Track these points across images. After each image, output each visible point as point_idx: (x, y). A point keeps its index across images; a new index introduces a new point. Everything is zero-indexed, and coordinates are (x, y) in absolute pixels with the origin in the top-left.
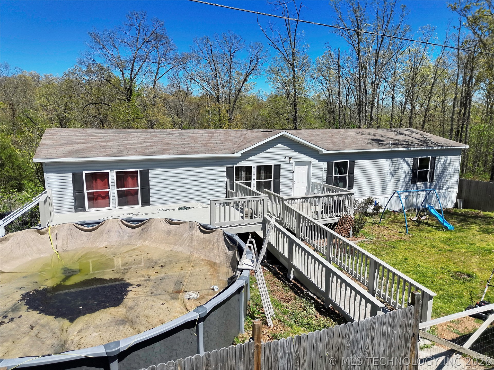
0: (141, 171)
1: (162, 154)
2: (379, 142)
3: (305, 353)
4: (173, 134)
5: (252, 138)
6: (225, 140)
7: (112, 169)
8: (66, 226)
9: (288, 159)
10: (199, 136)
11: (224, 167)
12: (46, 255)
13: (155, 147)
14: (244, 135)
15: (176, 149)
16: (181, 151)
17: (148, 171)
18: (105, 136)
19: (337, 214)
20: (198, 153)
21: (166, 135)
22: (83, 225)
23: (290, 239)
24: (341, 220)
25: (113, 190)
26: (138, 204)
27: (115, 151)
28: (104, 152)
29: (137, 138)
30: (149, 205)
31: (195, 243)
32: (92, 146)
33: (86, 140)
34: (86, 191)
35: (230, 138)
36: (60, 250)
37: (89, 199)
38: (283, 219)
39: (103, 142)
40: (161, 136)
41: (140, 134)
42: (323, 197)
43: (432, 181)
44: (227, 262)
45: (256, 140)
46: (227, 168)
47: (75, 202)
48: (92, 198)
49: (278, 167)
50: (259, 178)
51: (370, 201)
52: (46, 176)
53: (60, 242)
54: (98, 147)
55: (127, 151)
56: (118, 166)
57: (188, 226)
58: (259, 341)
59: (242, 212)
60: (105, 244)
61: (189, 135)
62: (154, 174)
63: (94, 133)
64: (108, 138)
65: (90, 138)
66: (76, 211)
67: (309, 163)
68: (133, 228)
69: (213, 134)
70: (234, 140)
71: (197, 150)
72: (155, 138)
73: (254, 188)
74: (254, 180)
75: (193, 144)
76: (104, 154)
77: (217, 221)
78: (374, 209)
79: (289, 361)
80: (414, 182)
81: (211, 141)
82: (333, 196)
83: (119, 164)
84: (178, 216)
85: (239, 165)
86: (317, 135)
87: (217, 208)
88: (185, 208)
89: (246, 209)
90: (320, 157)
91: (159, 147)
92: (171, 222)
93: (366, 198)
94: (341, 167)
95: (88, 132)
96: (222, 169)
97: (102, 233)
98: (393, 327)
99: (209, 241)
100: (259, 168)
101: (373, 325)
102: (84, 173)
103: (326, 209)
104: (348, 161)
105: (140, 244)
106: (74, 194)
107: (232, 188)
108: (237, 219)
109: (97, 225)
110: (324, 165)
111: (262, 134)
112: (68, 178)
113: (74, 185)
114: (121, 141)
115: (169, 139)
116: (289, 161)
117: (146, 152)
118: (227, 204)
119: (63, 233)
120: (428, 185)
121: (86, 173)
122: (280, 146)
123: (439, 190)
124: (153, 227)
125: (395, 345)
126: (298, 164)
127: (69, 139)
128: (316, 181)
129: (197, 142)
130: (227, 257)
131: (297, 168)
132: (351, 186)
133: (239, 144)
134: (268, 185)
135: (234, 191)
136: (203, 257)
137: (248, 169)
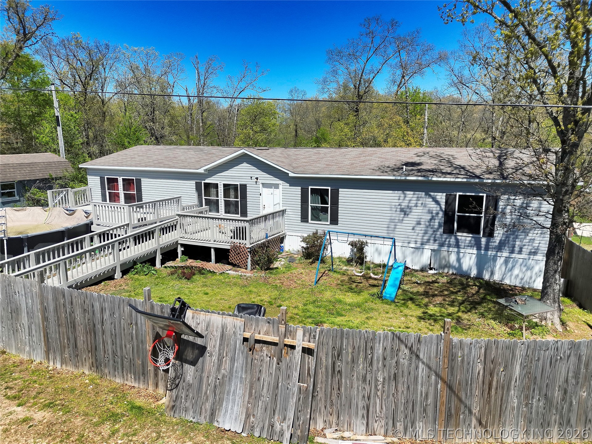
0: (136, 179)
7: (120, 176)
9: (254, 180)
11: (194, 182)
17: (140, 180)
27: (128, 163)
34: (107, 191)
43: (490, 234)
46: (196, 183)
47: (102, 198)
49: (244, 187)
67: (277, 186)
74: (221, 199)
80: (449, 230)
85: (207, 181)
90: (293, 182)
96: (192, 184)
100: (225, 185)
102: (106, 177)
104: (329, 188)
106: (101, 192)
110: (297, 190)
112: (97, 179)
113: (101, 185)
115: (190, 154)
116: (256, 182)
120: (484, 240)
122: (245, 165)
123: (512, 252)
126: (265, 185)
131: (264, 191)
132: (335, 221)
137: (216, 186)
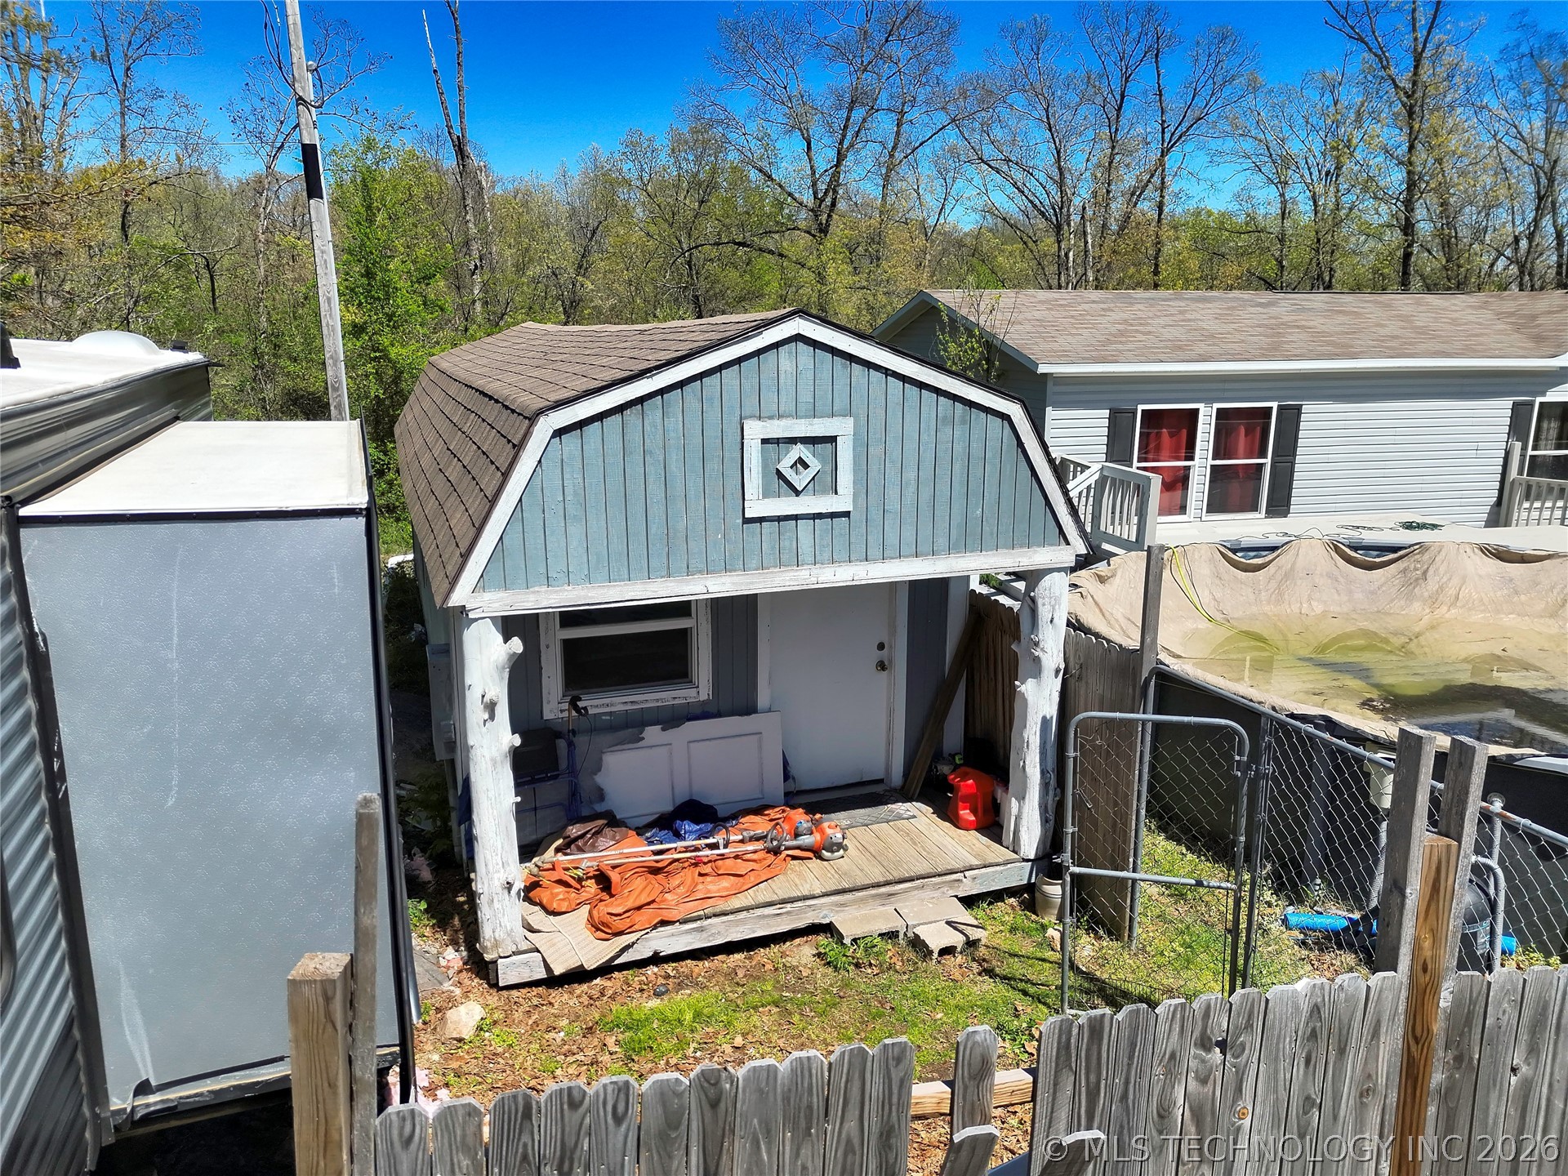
0: (1280, 408)
7: (1209, 401)
8: (1204, 550)
10: (1355, 310)
13: (1293, 338)
15: (1360, 343)
16: (1385, 347)
17: (1299, 409)
18: (1105, 310)
20: (1445, 355)
22: (1235, 551)
25: (1202, 464)
26: (1254, 508)
27: (1205, 347)
28: (1179, 348)
29: (1197, 315)
30: (1286, 513)
32: (1123, 336)
33: (1073, 318)
36: (1216, 615)
39: (1127, 323)
46: (1515, 405)
52: (1053, 415)
53: (1204, 593)
54: (1142, 337)
55: (1236, 347)
56: (1225, 390)
62: (1316, 417)
64: (1123, 315)
65: (1075, 313)
68: (1369, 567)
71: (1429, 347)
72: (1243, 314)
75: (1383, 332)
81: (1421, 324)
83: (1227, 386)
91: (1300, 337)
92: (1506, 556)
102: (1141, 407)
109: (1268, 555)
113: (1110, 444)
114: (1167, 320)
117: (1292, 349)
119: (1203, 571)
121: (1143, 411)
127: (1029, 316)
129: (1382, 325)
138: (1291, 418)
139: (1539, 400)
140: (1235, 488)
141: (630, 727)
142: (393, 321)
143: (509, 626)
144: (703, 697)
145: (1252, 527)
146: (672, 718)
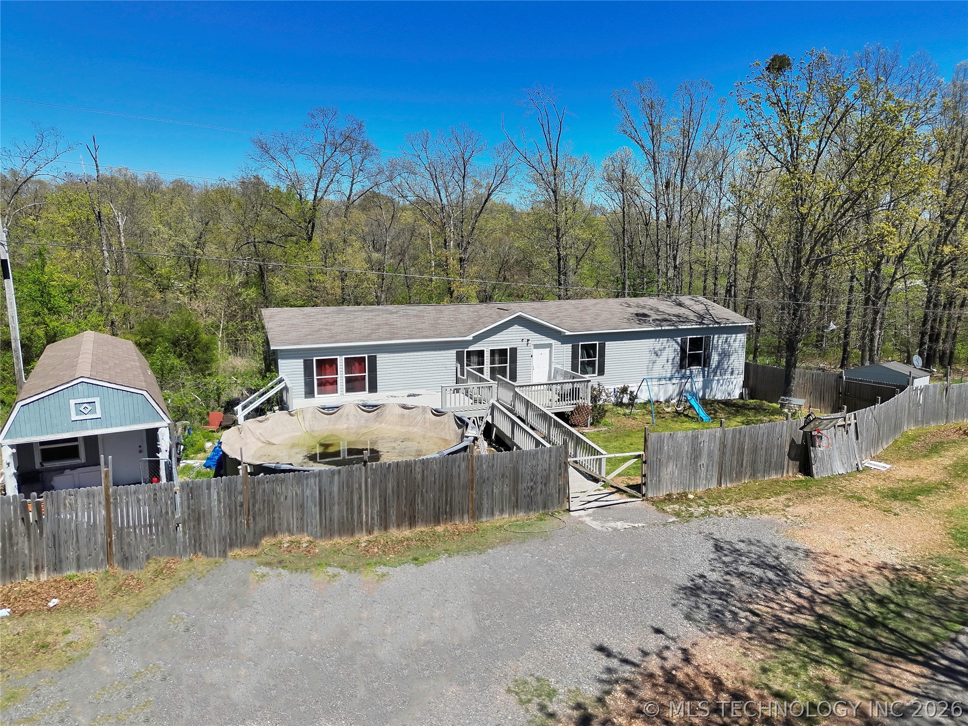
0: (368, 357)
1: (391, 339)
2: (642, 317)
3: (497, 463)
4: (396, 313)
5: (486, 317)
6: (455, 318)
7: (340, 355)
8: (311, 410)
9: (525, 342)
10: (425, 315)
11: (454, 351)
12: (299, 434)
13: (380, 331)
14: (477, 312)
15: (403, 332)
16: (409, 334)
17: (375, 356)
18: (326, 318)
19: (572, 402)
20: (427, 337)
21: (390, 314)
22: (324, 409)
23: (512, 420)
24: (577, 409)
25: (341, 376)
26: (365, 391)
27: (343, 336)
28: (332, 337)
29: (359, 320)
30: (376, 391)
31: (428, 425)
32: (318, 331)
33: (308, 322)
34: (315, 377)
35: (461, 315)
36: (309, 430)
37: (319, 385)
38: (514, 407)
39: (326, 325)
40: (384, 316)
41: (360, 313)
42: (563, 383)
43: (707, 365)
44: (457, 438)
45: (490, 320)
46: (457, 352)
47: (305, 388)
48: (321, 383)
49: (514, 351)
50: (492, 362)
51: (624, 390)
52: (281, 362)
53: (307, 423)
54: (324, 332)
55: (354, 336)
56: (346, 352)
57: (421, 410)
58: (472, 453)
59: (471, 398)
60: (346, 426)
61: (415, 313)
62: (382, 360)
63: (312, 314)
64: (330, 320)
65: (311, 320)
66: (306, 397)
67: (550, 346)
68: (369, 412)
69: (441, 311)
70: (466, 319)
71: (425, 334)
72: (378, 318)
73: (487, 375)
74: (487, 366)
75: (420, 326)
76: (333, 339)
77: (448, 406)
78: (630, 399)
79: (488, 466)
80: (683, 367)
81: (439, 321)
82: (573, 383)
83: (347, 350)
84: (410, 402)
85: (471, 349)
86: (566, 310)
87: (448, 396)
88: (414, 395)
89: (476, 396)
90: (563, 339)
91: (385, 330)
92: (405, 407)
93: (621, 386)
94: (589, 350)
95: (305, 312)
96: (452, 353)
97: (341, 416)
98: (550, 456)
99: (441, 423)
100: (493, 352)
101: (537, 453)
102: (315, 359)
103: (562, 397)
104: (597, 343)
105: (376, 426)
106: (305, 380)
107: (463, 374)
108: (466, 404)
109: (336, 410)
110: (569, 347)
111: (498, 312)
112: (299, 364)
113: (305, 371)
114: (344, 323)
115: (393, 318)
116: (527, 344)
117: (374, 336)
118: (457, 391)
119: (309, 416)
121: (317, 360)
122: (516, 327)
124: (387, 411)
125: (552, 467)
126: (537, 346)
127: (291, 322)
128: (559, 366)
129: (424, 323)
130: (457, 433)
131: (536, 352)
132: (601, 372)
133: (471, 324)
134: (503, 371)
135: (465, 378)
136: (435, 435)
137: (481, 353)
138: (373, 361)
139: (466, 350)
140: (357, 384)
141: (61, 470)
142: (53, 311)
143: (12, 447)
144: (83, 462)
145: (364, 396)
146: (73, 468)
